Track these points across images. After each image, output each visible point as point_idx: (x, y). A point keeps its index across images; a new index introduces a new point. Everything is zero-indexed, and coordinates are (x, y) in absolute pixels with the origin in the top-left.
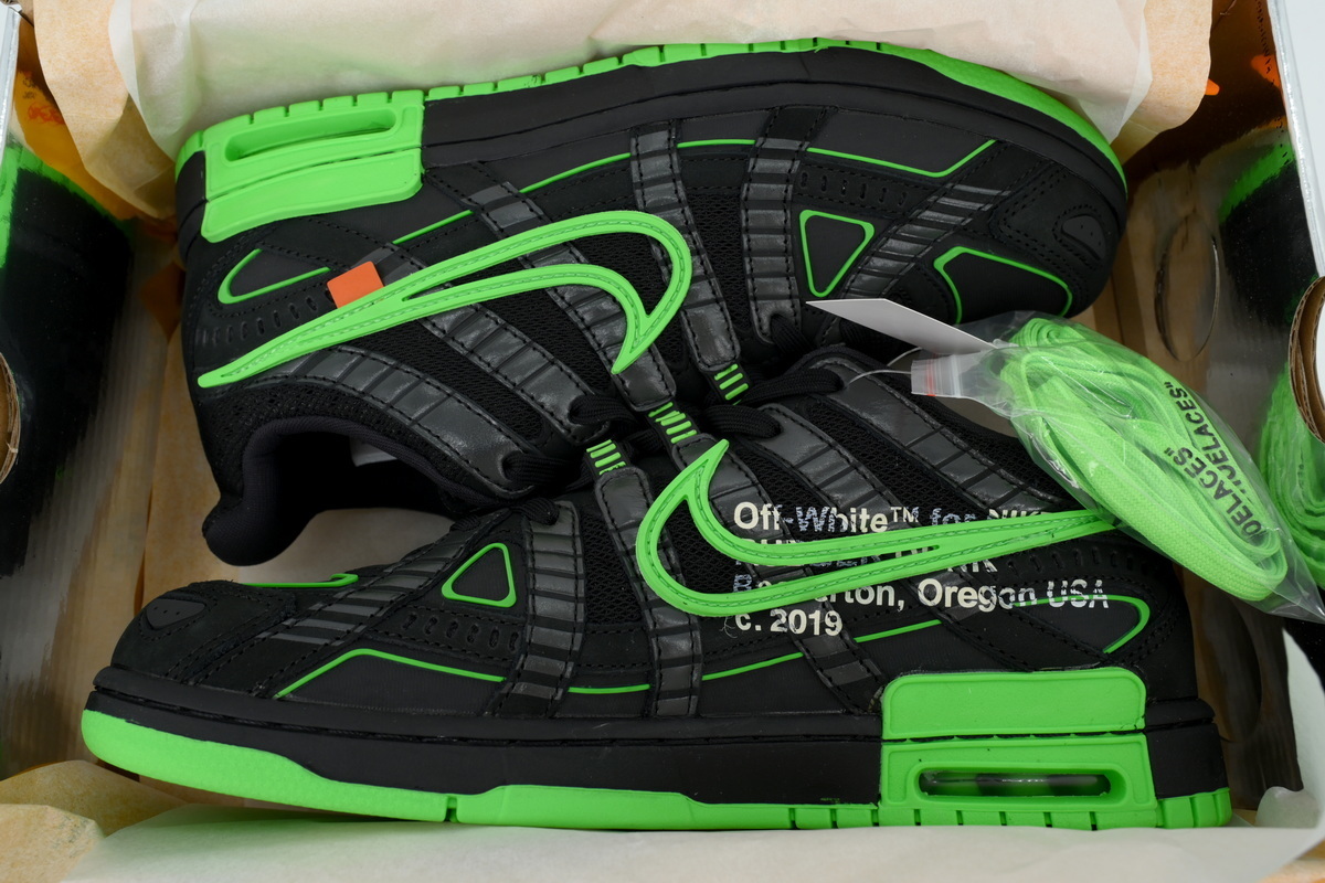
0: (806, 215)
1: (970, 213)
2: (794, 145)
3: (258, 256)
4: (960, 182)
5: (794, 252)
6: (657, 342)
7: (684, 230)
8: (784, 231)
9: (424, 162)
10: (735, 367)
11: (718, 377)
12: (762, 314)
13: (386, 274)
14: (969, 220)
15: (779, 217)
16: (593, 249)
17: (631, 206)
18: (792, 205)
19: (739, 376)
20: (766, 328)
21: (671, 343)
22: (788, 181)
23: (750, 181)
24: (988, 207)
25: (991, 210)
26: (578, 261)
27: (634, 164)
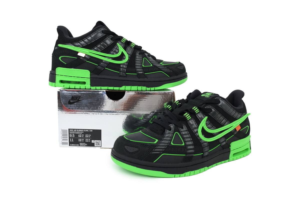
0: (183, 144)
1: (156, 149)
2: (188, 155)
3: (246, 133)
4: (159, 154)
5: (183, 138)
6: (200, 122)
7: (201, 139)
8: (186, 141)
9: (230, 149)
10: (188, 119)
11: (190, 118)
12: (185, 128)
13: (235, 129)
14: (156, 147)
15: (188, 143)
16: (212, 135)
17: (209, 142)
18: (186, 145)
19: (187, 118)
20: (184, 126)
21: (198, 122)
22: (188, 149)
23: (193, 148)
24: (154, 150)
25: (153, 150)
26: (213, 133)
27: (209, 150)
